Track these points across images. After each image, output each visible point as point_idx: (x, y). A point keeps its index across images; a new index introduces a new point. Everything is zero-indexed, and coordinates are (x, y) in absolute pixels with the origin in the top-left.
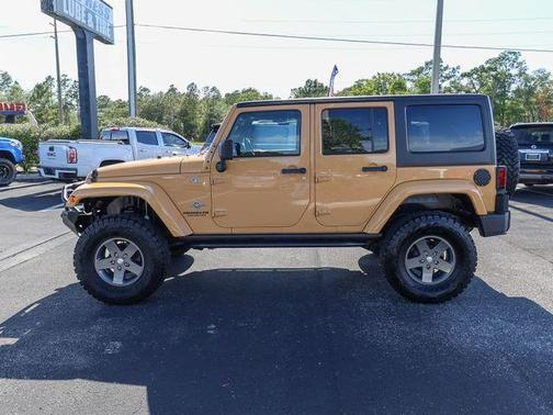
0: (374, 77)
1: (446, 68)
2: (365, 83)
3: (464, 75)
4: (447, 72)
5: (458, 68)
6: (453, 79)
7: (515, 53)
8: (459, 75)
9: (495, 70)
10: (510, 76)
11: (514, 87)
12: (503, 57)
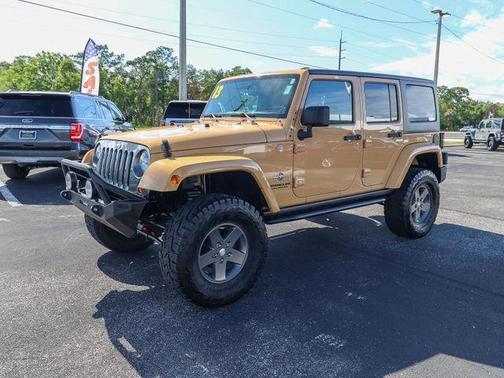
0: (38, 55)
1: (112, 55)
2: (27, 60)
3: (129, 63)
4: (113, 58)
5: (123, 56)
6: (119, 66)
7: (168, 49)
8: (124, 63)
9: (155, 62)
10: (167, 68)
11: (170, 78)
12: (159, 51)
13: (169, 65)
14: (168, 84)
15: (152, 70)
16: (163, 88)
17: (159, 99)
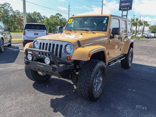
7: (9, 4)
9: (3, 8)
10: (8, 11)
11: (10, 14)
12: (5, 4)
13: (9, 9)
14: (9, 16)
15: (2, 11)
16: (7, 18)
17: (6, 22)
